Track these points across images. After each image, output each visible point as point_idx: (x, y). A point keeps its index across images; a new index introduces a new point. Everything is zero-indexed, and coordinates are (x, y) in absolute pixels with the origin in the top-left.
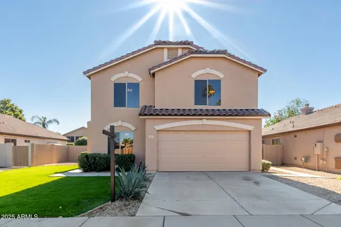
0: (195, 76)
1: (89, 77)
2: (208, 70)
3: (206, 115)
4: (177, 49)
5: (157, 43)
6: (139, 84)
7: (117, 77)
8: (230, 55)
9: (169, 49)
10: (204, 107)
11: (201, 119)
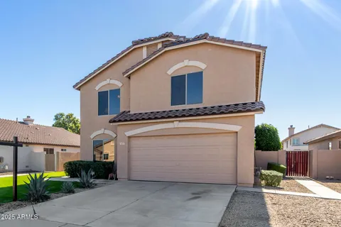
0: (170, 72)
1: (79, 89)
2: (186, 63)
3: (176, 117)
4: (156, 44)
5: (135, 43)
6: (119, 89)
7: (100, 85)
8: (213, 38)
9: (147, 46)
10: (180, 107)
11: (173, 122)
